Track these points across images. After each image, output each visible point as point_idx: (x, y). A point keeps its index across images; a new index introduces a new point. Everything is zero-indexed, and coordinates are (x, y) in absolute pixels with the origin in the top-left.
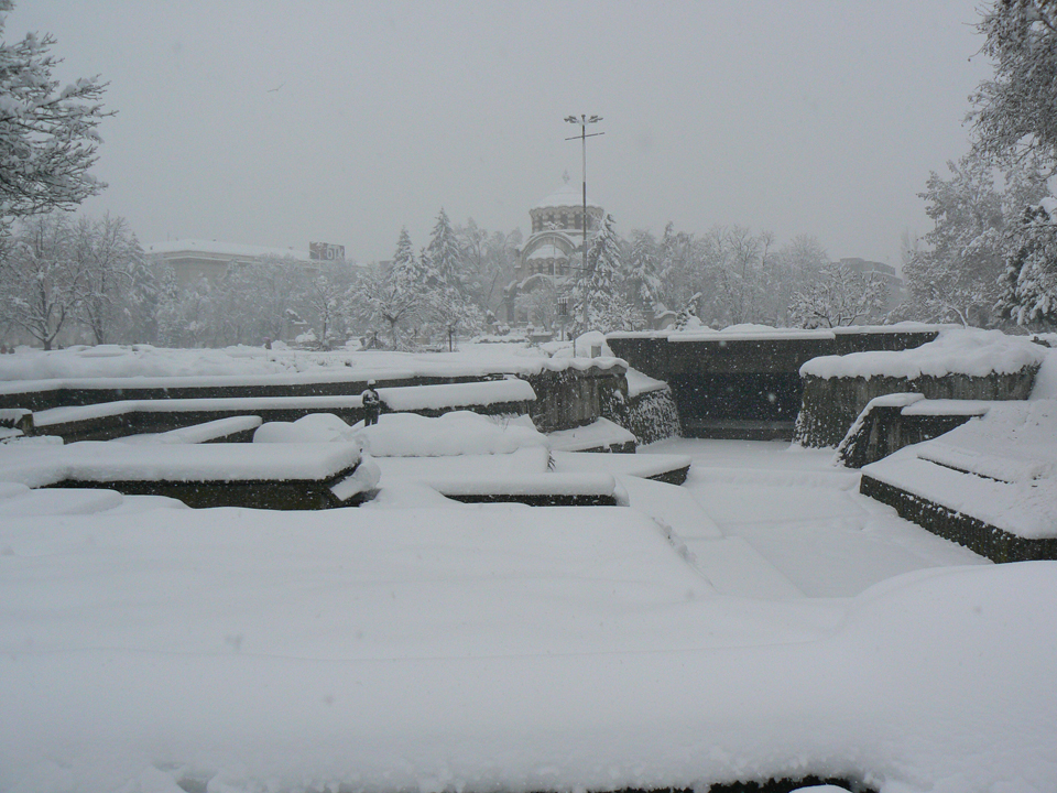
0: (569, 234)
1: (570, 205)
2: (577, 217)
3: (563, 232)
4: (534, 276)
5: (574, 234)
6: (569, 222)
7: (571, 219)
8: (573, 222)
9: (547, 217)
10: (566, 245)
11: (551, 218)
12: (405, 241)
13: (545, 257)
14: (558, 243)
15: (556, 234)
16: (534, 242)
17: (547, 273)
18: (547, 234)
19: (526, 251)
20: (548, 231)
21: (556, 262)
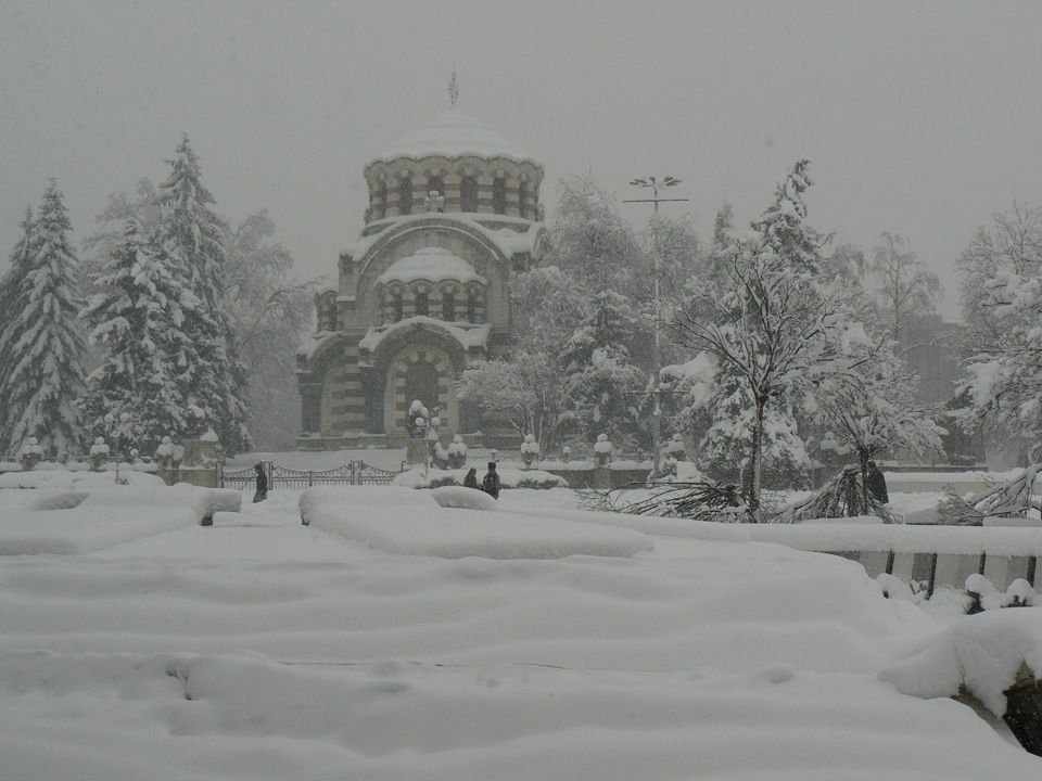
0: (483, 223)
1: (487, 153)
2: (499, 186)
3: (467, 218)
4: (406, 322)
5: (494, 225)
6: (481, 195)
7: (485, 188)
8: (490, 195)
9: (424, 181)
10: (478, 250)
11: (436, 183)
12: (54, 216)
13: (435, 274)
14: (454, 243)
15: (453, 223)
16: (391, 238)
17: (441, 315)
18: (429, 221)
19: (369, 260)
20: (433, 214)
21: (462, 289)
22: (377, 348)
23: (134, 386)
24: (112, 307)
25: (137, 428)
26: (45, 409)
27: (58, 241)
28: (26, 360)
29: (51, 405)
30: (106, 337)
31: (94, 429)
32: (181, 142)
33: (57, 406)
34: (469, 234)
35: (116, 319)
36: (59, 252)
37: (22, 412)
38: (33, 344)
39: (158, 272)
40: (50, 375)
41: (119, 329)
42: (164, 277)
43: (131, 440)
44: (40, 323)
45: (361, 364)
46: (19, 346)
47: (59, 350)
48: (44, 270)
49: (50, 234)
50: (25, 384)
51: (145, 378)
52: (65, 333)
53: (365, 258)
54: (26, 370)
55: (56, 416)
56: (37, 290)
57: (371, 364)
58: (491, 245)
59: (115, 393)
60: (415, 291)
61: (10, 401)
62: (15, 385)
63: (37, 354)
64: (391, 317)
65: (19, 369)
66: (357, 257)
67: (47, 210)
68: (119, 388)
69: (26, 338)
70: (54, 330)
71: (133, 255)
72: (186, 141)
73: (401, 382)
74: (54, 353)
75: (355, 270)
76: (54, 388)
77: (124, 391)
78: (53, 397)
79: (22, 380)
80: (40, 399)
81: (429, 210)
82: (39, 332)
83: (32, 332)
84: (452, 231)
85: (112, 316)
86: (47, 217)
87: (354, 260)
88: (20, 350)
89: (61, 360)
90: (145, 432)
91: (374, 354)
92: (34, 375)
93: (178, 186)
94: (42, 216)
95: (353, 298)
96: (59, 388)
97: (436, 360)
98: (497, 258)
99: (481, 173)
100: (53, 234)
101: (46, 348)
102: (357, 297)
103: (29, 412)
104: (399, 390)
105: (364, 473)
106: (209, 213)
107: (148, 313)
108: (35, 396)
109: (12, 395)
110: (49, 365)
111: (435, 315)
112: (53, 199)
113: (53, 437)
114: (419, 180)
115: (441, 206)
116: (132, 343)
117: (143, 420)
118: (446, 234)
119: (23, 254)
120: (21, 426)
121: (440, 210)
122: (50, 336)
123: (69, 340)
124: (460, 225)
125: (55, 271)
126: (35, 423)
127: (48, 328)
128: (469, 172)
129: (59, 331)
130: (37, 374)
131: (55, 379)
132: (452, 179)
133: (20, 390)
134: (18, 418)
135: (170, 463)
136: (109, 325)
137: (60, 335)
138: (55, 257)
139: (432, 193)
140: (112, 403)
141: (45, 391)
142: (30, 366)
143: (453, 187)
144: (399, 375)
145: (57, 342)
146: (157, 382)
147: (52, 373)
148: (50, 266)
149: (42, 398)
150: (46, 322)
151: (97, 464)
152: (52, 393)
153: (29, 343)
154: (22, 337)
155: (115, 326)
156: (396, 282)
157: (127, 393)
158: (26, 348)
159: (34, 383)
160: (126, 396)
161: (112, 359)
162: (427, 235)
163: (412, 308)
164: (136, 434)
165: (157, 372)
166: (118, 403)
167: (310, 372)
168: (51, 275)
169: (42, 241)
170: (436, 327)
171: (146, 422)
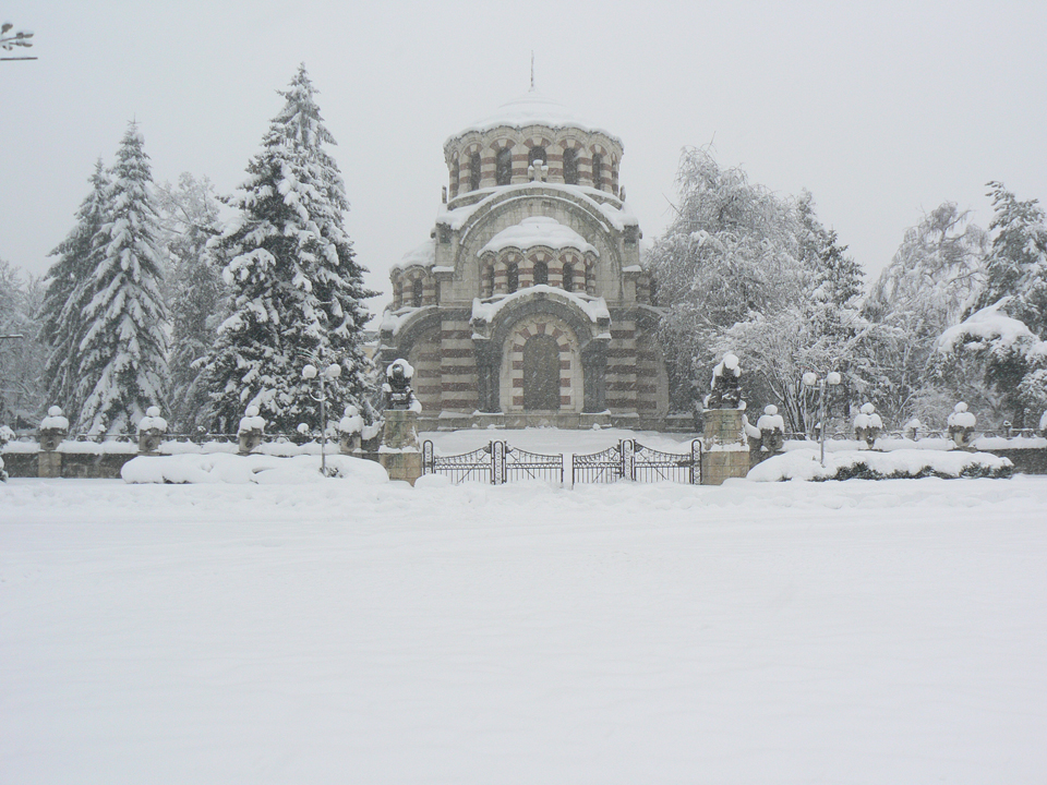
0: (588, 195)
2: (597, 161)
3: (572, 189)
4: (524, 292)
5: (598, 199)
6: (581, 168)
7: (585, 161)
8: (590, 169)
9: (526, 150)
10: (586, 222)
11: (537, 153)
14: (560, 213)
15: (559, 193)
16: (493, 207)
17: (561, 285)
18: (533, 190)
19: (469, 229)
20: (536, 184)
21: (581, 258)
22: (494, 319)
23: (277, 341)
24: (249, 237)
25: (283, 397)
26: (120, 381)
27: (138, 190)
28: (99, 325)
29: (128, 376)
30: (245, 274)
31: (224, 398)
32: (298, 73)
33: (135, 378)
34: (577, 205)
35: (256, 250)
36: (138, 203)
37: (93, 386)
38: (107, 306)
39: (308, 194)
40: (128, 342)
41: (261, 263)
42: (316, 201)
43: (276, 414)
44: (116, 282)
45: (476, 336)
46: (90, 308)
47: (138, 313)
48: (121, 223)
49: (130, 182)
50: (97, 352)
51: (294, 330)
52: (144, 295)
53: (464, 228)
54: (99, 335)
55: (134, 390)
56: (116, 243)
57: (487, 336)
58: (601, 217)
59: (252, 350)
60: (533, 258)
61: (80, 372)
62: (87, 353)
63: (114, 317)
64: (503, 286)
65: (91, 335)
66: (456, 225)
67: (126, 155)
68: (257, 344)
69: (99, 299)
70: (131, 291)
71: (277, 171)
72: (304, 71)
73: (519, 357)
74: (132, 316)
75: (454, 240)
76: (134, 356)
77: (263, 347)
78: (131, 367)
79: (94, 348)
80: (117, 369)
81: (532, 179)
82: (116, 292)
83: (108, 291)
84: (559, 201)
85: (248, 248)
86: (126, 163)
87: (453, 228)
88: (92, 313)
89: (141, 324)
90: (293, 403)
91: (491, 325)
92: (110, 341)
93: (296, 118)
94: (121, 163)
95: (452, 269)
96: (138, 356)
97: (557, 333)
98: (608, 231)
99: (583, 146)
100: (134, 183)
101: (124, 310)
102: (456, 269)
103: (102, 385)
104: (517, 365)
105: (638, 457)
106: (325, 156)
107: (301, 244)
108: (110, 366)
109: (83, 364)
110: (126, 330)
111: (555, 284)
112: (133, 145)
113: (129, 414)
114: (520, 150)
115: (545, 175)
116: (274, 285)
117: (289, 386)
118: (551, 204)
119: (93, 210)
120: (93, 400)
121: (544, 180)
122: (127, 298)
123: (148, 302)
124: (567, 195)
125: (135, 223)
126: (110, 398)
127: (125, 288)
128: (571, 144)
129: (137, 292)
130: (111, 341)
131: (134, 345)
132: (554, 150)
133: (91, 358)
134: (89, 392)
135: (359, 443)
136: (248, 258)
137: (138, 298)
138: (135, 209)
139: (536, 162)
140: (249, 364)
141: (121, 360)
142: (105, 331)
143: (555, 158)
144: (517, 349)
145: (135, 305)
146: (313, 334)
147: (129, 340)
148: (128, 217)
149: (119, 367)
150: (123, 281)
151: (250, 445)
152: (130, 363)
153: (104, 303)
154: (95, 297)
155: (255, 260)
156: (511, 249)
157: (269, 351)
158: (100, 309)
159: (108, 352)
160: (267, 354)
161: (249, 304)
162: (531, 205)
163: (530, 277)
164: (282, 406)
165: (312, 322)
166: (257, 364)
167: (395, 348)
168: (130, 228)
169: (120, 190)
170: (560, 297)
171: (294, 389)
